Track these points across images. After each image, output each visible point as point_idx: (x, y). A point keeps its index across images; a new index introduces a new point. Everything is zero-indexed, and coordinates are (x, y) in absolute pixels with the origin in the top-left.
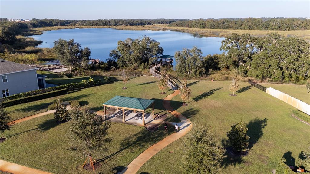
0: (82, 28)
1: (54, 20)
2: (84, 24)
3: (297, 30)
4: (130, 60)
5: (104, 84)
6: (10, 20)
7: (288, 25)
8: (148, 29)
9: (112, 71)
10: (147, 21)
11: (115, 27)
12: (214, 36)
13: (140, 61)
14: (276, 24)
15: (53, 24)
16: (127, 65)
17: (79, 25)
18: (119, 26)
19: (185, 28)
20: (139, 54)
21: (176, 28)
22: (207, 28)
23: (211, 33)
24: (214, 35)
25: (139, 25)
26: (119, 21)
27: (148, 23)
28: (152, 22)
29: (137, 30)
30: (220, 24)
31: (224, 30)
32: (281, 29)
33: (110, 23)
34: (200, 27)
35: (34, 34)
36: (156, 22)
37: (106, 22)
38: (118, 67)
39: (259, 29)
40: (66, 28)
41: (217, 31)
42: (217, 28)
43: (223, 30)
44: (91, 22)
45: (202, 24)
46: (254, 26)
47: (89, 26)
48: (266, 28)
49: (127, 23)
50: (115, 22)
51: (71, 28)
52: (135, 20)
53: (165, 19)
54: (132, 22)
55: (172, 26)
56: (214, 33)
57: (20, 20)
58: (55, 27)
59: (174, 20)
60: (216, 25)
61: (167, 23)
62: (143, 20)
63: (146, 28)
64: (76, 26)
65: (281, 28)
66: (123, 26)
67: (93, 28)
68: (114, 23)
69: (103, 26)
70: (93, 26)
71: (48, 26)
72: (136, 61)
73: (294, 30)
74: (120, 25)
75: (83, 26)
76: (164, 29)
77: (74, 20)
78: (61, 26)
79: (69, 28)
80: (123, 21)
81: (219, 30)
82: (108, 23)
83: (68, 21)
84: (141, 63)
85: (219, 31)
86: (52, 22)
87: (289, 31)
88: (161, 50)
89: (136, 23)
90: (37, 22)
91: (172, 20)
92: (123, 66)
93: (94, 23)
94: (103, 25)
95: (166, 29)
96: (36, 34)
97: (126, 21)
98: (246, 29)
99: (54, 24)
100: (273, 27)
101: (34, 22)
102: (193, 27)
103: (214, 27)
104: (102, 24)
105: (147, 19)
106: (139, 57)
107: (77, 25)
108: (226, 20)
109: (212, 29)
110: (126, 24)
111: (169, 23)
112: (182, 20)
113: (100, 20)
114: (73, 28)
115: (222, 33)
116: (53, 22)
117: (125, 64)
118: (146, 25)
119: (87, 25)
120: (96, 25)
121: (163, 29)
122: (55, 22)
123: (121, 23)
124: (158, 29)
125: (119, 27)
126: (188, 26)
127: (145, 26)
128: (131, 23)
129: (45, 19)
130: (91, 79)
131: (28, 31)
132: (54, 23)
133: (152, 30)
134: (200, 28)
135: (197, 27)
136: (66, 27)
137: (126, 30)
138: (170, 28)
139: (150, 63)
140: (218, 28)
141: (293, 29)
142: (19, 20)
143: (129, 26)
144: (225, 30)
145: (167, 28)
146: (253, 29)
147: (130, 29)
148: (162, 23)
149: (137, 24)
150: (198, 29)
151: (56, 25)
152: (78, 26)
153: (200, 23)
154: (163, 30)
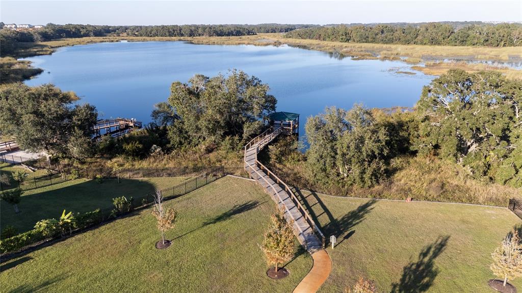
0: (132, 40)
1: (83, 27)
2: (136, 33)
3: (518, 46)
4: (198, 129)
5: (111, 219)
6: (9, 27)
7: (503, 37)
8: (249, 44)
9: (152, 160)
10: (247, 27)
11: (189, 38)
12: (369, 58)
13: (222, 133)
14: (480, 34)
15: (82, 33)
16: (191, 141)
17: (128, 34)
18: (197, 37)
19: (314, 42)
20: (218, 117)
21: (297, 42)
22: (354, 41)
23: (362, 51)
24: (369, 55)
25: (233, 35)
26: (197, 27)
27: (249, 32)
28: (256, 30)
29: (228, 44)
30: (377, 34)
31: (385, 45)
32: (491, 45)
33: (182, 32)
34: (342, 39)
35: (38, 53)
36: (263, 30)
37: (174, 31)
38: (169, 146)
39: (449, 43)
40: (102, 42)
41: (373, 47)
42: (372, 42)
43: (383, 45)
44: (149, 30)
45: (345, 34)
46: (441, 38)
47: (144, 37)
48: (463, 41)
49: (212, 33)
50: (191, 30)
51: (112, 41)
52: (225, 26)
53: (277, 25)
54: (220, 30)
55: (290, 37)
56: (368, 51)
57: (27, 26)
58: (84, 38)
59: (294, 26)
60: (370, 36)
61: (281, 31)
62: (240, 27)
63: (243, 42)
64: (123, 38)
65: (489, 42)
66: (204, 37)
67: (150, 40)
68: (188, 32)
69: (168, 38)
70: (151, 36)
71: (71, 37)
72: (212, 131)
73: (514, 45)
74: (199, 35)
75: (134, 38)
76: (277, 44)
77: (122, 27)
78: (95, 36)
79: (108, 41)
80: (204, 28)
81: (376, 46)
82: (179, 32)
83: (110, 29)
84: (223, 137)
85: (377, 49)
86: (79, 30)
87: (505, 47)
88: (271, 102)
89: (227, 31)
90: (53, 30)
91: (290, 25)
92: (181, 143)
93: (153, 32)
94: (170, 36)
95: (280, 44)
96: (41, 53)
97: (210, 27)
98: (425, 44)
99: (84, 34)
100: (476, 41)
101: (47, 30)
102: (327, 39)
103: (366, 40)
104: (167, 34)
105: (246, 25)
106: (219, 122)
107: (125, 34)
108: (387, 27)
109: (363, 42)
110: (210, 33)
111: (286, 32)
112: (307, 26)
113: (163, 27)
114: (116, 40)
115: (385, 52)
116: (81, 30)
117: (186, 138)
118: (244, 35)
119: (141, 36)
120: (157, 35)
121: (275, 42)
122: (85, 30)
123: (200, 31)
124: (265, 43)
125: (196, 39)
126: (319, 38)
127: (243, 37)
128: (219, 32)
129: (68, 24)
130: (66, 214)
131: (28, 48)
132: (83, 31)
133: (255, 45)
134: (341, 42)
135: (336, 39)
136: (103, 40)
137: (209, 44)
138: (287, 41)
139: (245, 136)
140: (374, 41)
141: (512, 44)
142: (24, 26)
143: (214, 37)
144: (388, 46)
145: (282, 40)
146: (439, 44)
147: (216, 42)
148: (274, 31)
149: (230, 34)
150: (337, 44)
151: (87, 35)
152: (125, 38)
153: (341, 33)
154: (275, 46)
